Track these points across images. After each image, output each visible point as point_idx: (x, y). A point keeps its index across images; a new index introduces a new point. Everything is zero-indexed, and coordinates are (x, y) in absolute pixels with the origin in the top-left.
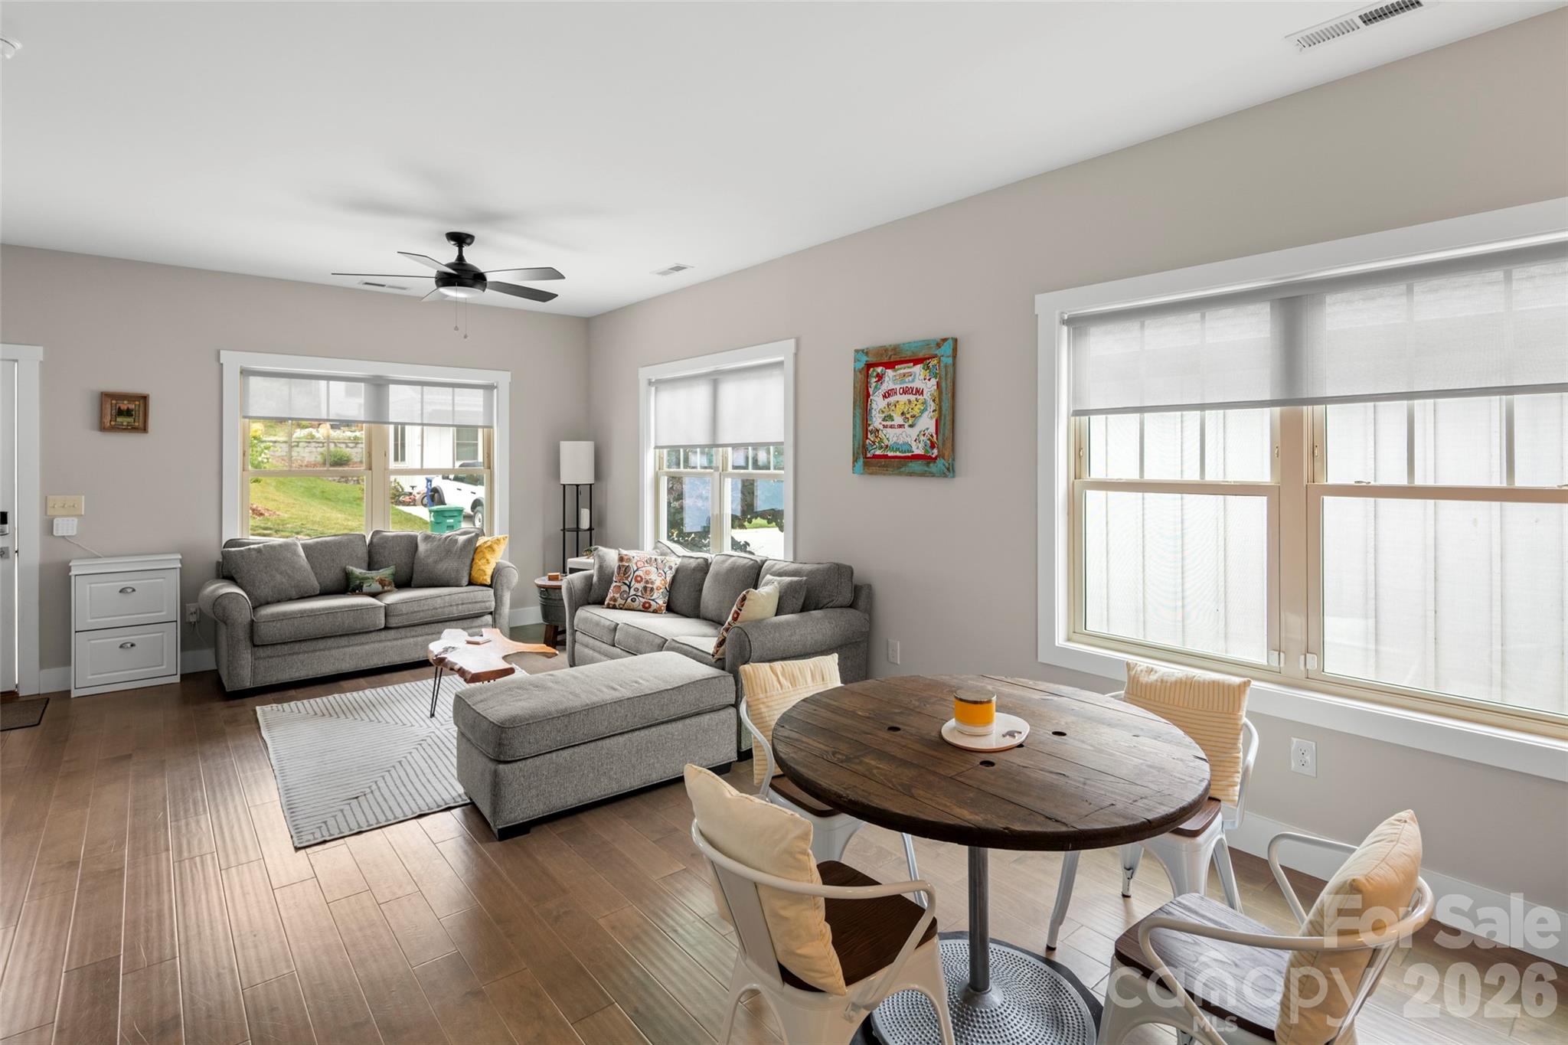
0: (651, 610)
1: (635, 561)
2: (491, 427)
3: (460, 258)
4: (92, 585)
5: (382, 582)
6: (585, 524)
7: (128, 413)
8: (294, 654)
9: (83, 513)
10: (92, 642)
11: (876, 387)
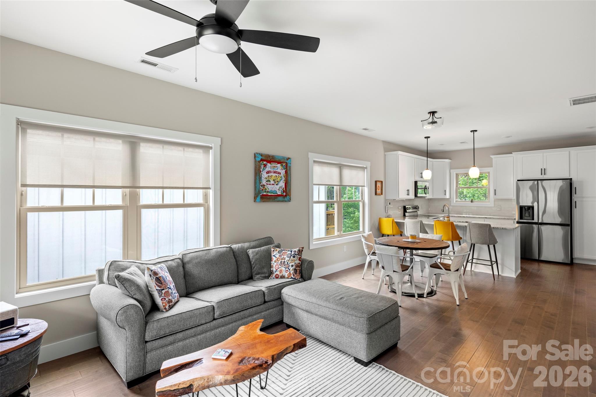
11: (263, 169)
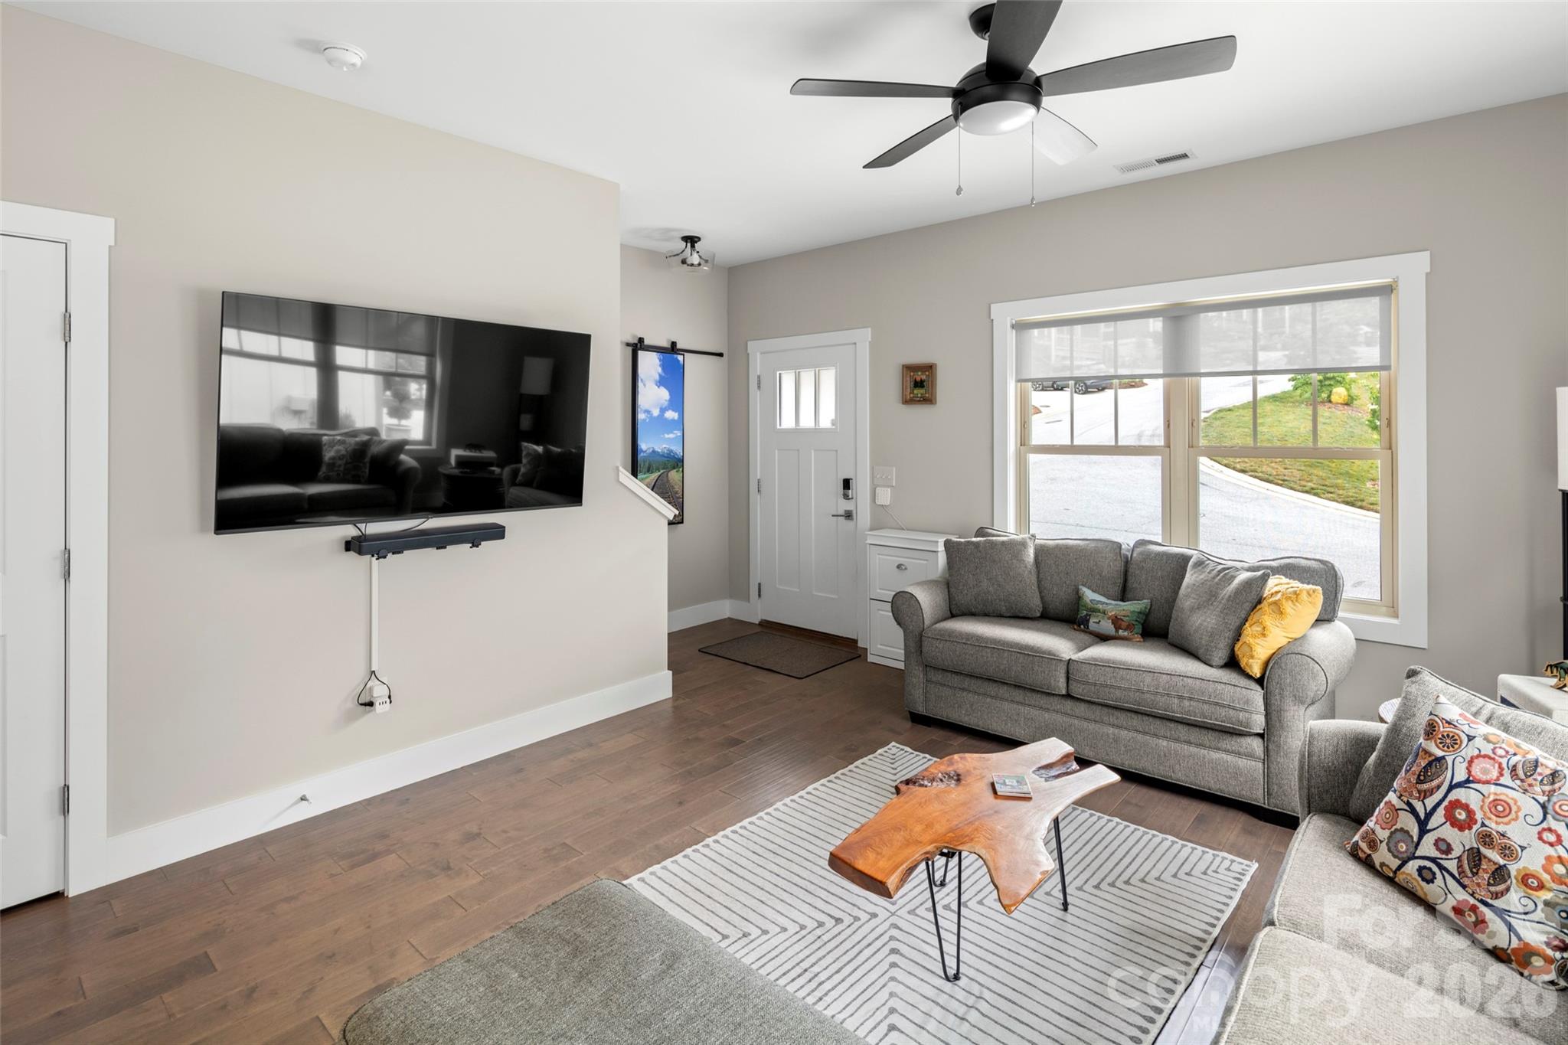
4: (880, 556)
5: (1116, 621)
7: (921, 384)
9: (894, 485)
10: (880, 612)
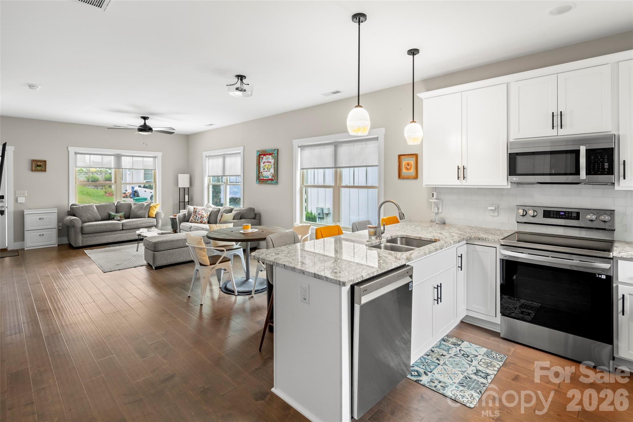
0: (203, 223)
1: (198, 209)
2: (155, 170)
3: (145, 123)
4: (31, 217)
5: (120, 217)
6: (187, 200)
7: (40, 166)
8: (94, 236)
9: (26, 196)
10: (31, 234)
11: (261, 161)
